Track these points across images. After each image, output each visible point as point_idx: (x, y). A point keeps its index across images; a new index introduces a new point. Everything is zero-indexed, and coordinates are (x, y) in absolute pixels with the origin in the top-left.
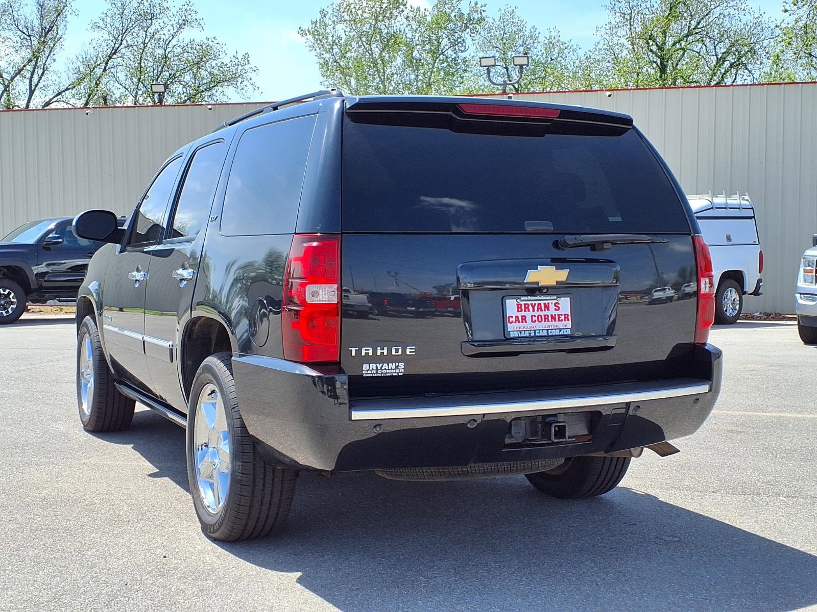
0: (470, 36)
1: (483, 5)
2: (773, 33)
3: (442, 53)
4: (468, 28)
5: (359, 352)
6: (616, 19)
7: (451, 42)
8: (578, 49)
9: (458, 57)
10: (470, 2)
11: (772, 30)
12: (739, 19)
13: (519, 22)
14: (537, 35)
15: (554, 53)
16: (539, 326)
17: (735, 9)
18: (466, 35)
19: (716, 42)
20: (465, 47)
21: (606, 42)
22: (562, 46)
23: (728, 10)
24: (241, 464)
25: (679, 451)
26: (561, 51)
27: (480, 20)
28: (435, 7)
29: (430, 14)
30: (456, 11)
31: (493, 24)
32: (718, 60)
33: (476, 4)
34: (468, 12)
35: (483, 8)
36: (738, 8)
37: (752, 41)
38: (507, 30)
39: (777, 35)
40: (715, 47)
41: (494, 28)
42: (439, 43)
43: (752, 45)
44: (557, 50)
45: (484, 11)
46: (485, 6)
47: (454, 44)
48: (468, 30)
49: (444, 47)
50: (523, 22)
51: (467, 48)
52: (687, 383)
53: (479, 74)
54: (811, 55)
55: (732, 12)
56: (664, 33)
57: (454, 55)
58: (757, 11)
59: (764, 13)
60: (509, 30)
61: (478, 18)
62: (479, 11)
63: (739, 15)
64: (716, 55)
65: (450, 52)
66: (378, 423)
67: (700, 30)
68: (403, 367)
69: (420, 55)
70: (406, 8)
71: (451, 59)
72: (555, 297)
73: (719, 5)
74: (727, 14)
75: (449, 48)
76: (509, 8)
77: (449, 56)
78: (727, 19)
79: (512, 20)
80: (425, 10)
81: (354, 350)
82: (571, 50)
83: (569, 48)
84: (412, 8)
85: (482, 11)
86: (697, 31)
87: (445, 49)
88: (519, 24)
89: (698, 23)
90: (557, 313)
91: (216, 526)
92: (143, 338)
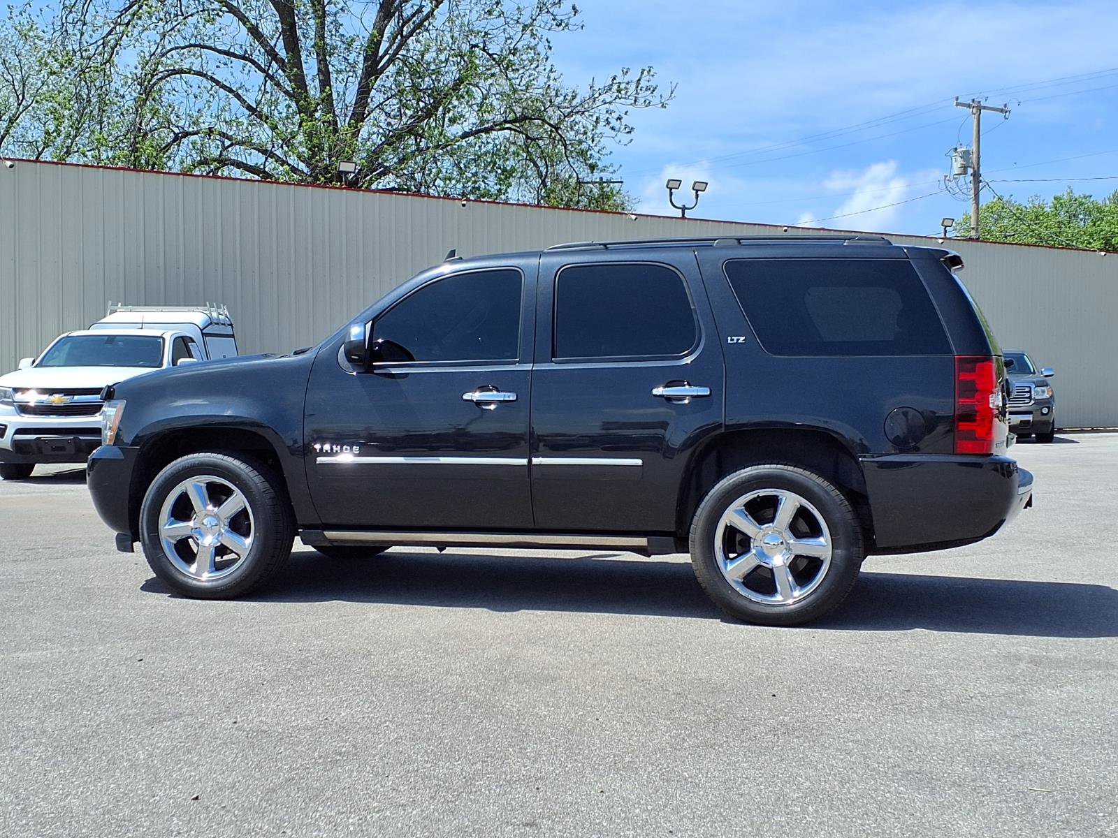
91: (807, 610)
92: (530, 461)
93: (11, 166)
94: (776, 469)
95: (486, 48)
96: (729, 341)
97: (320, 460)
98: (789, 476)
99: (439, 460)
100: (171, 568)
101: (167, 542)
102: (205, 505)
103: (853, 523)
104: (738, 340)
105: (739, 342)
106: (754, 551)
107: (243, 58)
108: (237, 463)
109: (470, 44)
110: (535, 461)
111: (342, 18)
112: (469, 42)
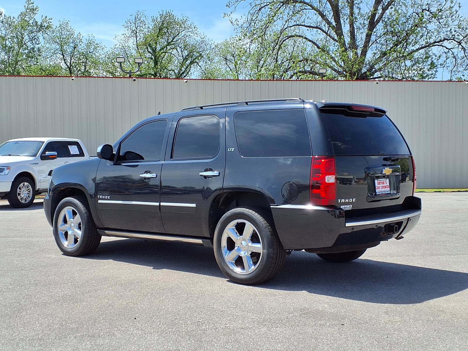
0: (42, 36)
1: (50, 18)
2: (211, 47)
3: (25, 44)
4: (41, 31)
5: (341, 201)
6: (128, 33)
7: (30, 38)
8: (105, 47)
9: (35, 47)
10: (42, 16)
11: (210, 45)
12: (194, 39)
13: (71, 29)
14: (81, 38)
15: (91, 49)
16: (383, 190)
17: (192, 33)
18: (40, 34)
19: (183, 50)
20: (39, 42)
21: (121, 44)
22: (96, 46)
23: (188, 33)
24: (272, 250)
25: (403, 237)
26: (95, 48)
27: (48, 27)
28: (19, 17)
29: (16, 20)
30: (33, 20)
31: (55, 29)
32: (184, 60)
33: (46, 17)
34: (41, 22)
35: (50, 21)
36: (193, 33)
37: (200, 50)
38: (63, 33)
39: (213, 48)
40: (182, 52)
41: (56, 31)
42: (23, 38)
43: (201, 52)
44: (93, 47)
45: (50, 22)
46: (51, 19)
47: (32, 40)
48: (41, 32)
49: (26, 41)
50: (73, 29)
51: (40, 42)
52: (404, 214)
53: (46, 57)
54: (226, 59)
55: (191, 34)
56: (156, 43)
57: (32, 45)
58: (203, 35)
59: (206, 36)
60: (64, 33)
61: (47, 26)
62: (48, 22)
63: (194, 36)
64: (183, 57)
65: (29, 44)
66: (353, 227)
67: (174, 42)
68: (352, 206)
69: (11, 44)
70: (2, 16)
71: (30, 48)
72: (385, 179)
73: (184, 30)
74: (188, 35)
75: (28, 42)
76: (65, 21)
77: (29, 46)
78: (188, 38)
79: (66, 28)
80: (13, 17)
81: (339, 200)
82: (101, 48)
83: (100, 47)
84: (5, 16)
85: (49, 22)
86: (172, 43)
87: (26, 42)
88: (71, 31)
89: (173, 39)
90: (386, 185)
91: (252, 278)
92: (160, 204)
93: (186, 82)
94: (242, 210)
95: (430, 10)
96: (229, 150)
97: (100, 201)
98: (246, 214)
99: (132, 202)
100: (60, 242)
101: (61, 232)
102: (70, 219)
103: (271, 237)
104: (232, 149)
105: (232, 150)
106: (236, 248)
107: (316, 28)
108: (77, 201)
109: (422, 9)
110: (162, 204)
111: (361, 5)
112: (422, 8)
